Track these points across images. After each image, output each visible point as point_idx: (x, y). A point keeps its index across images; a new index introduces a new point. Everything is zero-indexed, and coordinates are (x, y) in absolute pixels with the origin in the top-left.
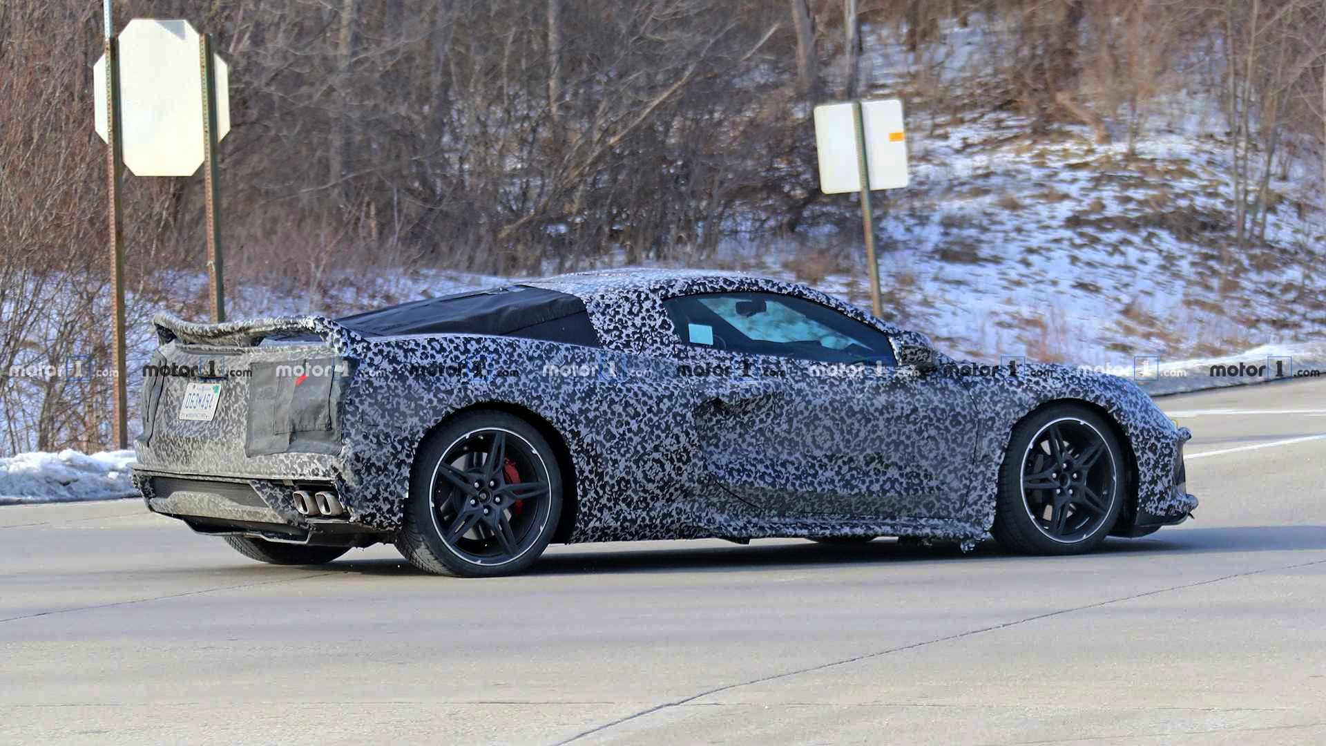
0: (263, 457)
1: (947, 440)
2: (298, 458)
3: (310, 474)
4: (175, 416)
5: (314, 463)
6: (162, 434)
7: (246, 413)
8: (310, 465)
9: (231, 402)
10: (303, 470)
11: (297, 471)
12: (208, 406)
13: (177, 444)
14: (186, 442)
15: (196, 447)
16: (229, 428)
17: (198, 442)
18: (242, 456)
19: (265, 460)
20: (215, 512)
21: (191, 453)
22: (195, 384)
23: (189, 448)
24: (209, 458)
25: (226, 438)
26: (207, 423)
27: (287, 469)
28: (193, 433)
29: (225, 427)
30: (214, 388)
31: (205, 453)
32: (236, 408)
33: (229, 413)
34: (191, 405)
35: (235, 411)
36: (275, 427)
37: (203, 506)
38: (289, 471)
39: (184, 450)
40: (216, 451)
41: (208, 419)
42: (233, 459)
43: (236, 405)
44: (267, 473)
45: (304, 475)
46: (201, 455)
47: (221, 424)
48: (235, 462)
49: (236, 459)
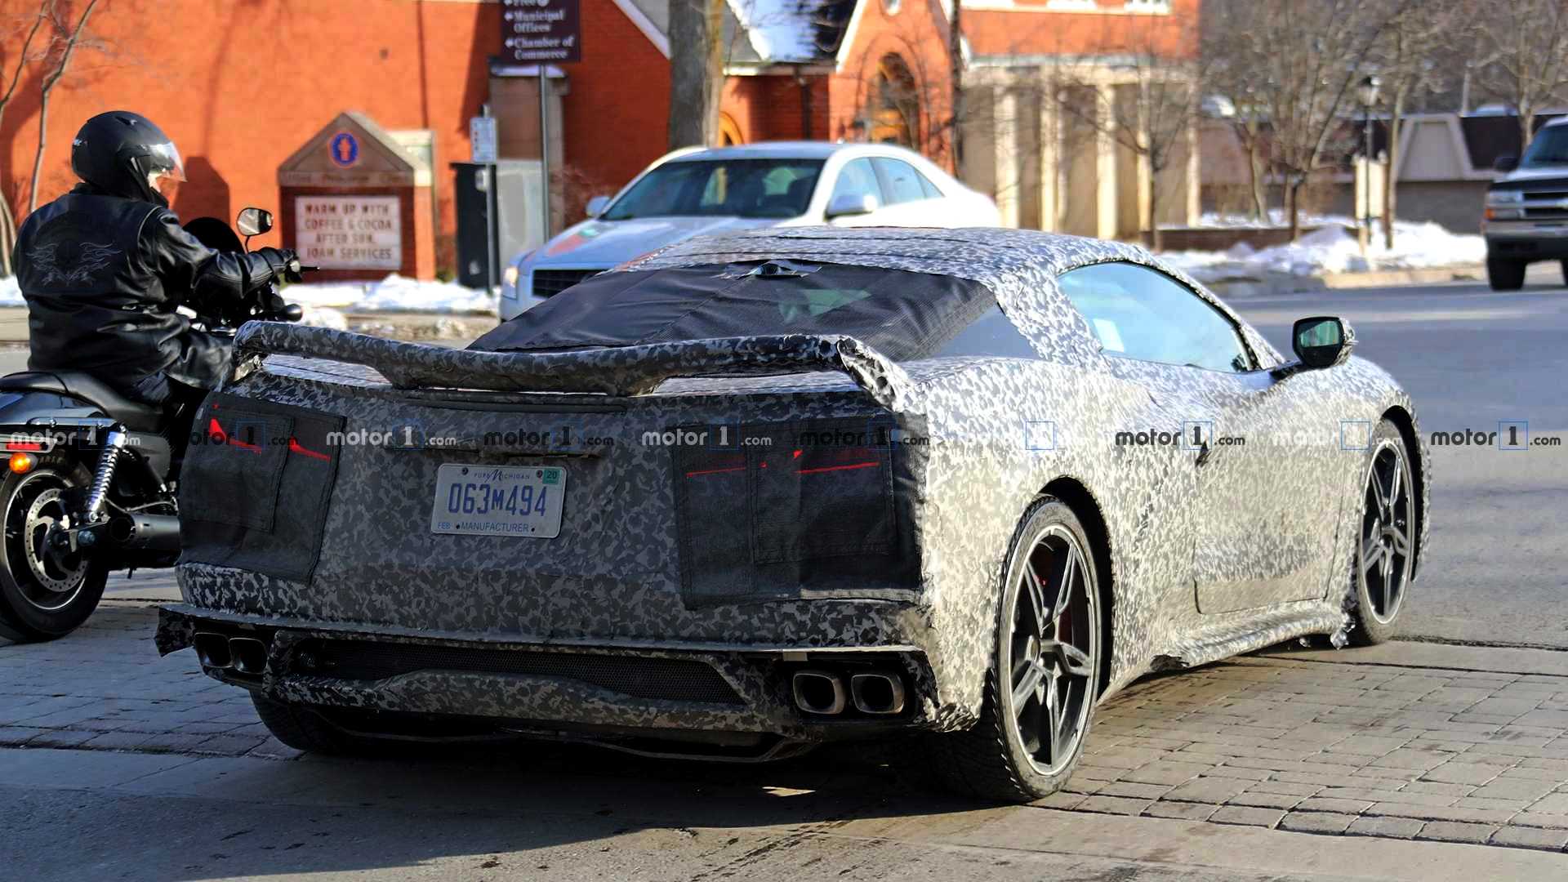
0: (734, 610)
1: (1325, 480)
3: (857, 640)
4: (414, 527)
5: (870, 618)
6: (382, 561)
7: (669, 523)
8: (860, 623)
9: (622, 503)
10: (840, 633)
11: (824, 633)
12: (533, 509)
13: (445, 582)
14: (485, 580)
15: (518, 590)
16: (624, 554)
17: (528, 579)
18: (668, 609)
19: (741, 614)
20: (558, 712)
21: (499, 599)
22: (468, 466)
23: (495, 591)
24: (560, 610)
25: (619, 573)
26: (540, 541)
27: (797, 632)
28: (503, 562)
29: (609, 551)
30: (539, 474)
31: (547, 601)
32: (638, 514)
33: (619, 524)
34: (469, 507)
35: (635, 521)
36: (757, 551)
37: (526, 700)
38: (803, 634)
39: (476, 594)
40: (586, 596)
41: (538, 534)
42: (640, 611)
43: (636, 509)
44: (738, 640)
45: (842, 643)
46: (534, 605)
47: (595, 546)
48: (647, 618)
49: (648, 612)
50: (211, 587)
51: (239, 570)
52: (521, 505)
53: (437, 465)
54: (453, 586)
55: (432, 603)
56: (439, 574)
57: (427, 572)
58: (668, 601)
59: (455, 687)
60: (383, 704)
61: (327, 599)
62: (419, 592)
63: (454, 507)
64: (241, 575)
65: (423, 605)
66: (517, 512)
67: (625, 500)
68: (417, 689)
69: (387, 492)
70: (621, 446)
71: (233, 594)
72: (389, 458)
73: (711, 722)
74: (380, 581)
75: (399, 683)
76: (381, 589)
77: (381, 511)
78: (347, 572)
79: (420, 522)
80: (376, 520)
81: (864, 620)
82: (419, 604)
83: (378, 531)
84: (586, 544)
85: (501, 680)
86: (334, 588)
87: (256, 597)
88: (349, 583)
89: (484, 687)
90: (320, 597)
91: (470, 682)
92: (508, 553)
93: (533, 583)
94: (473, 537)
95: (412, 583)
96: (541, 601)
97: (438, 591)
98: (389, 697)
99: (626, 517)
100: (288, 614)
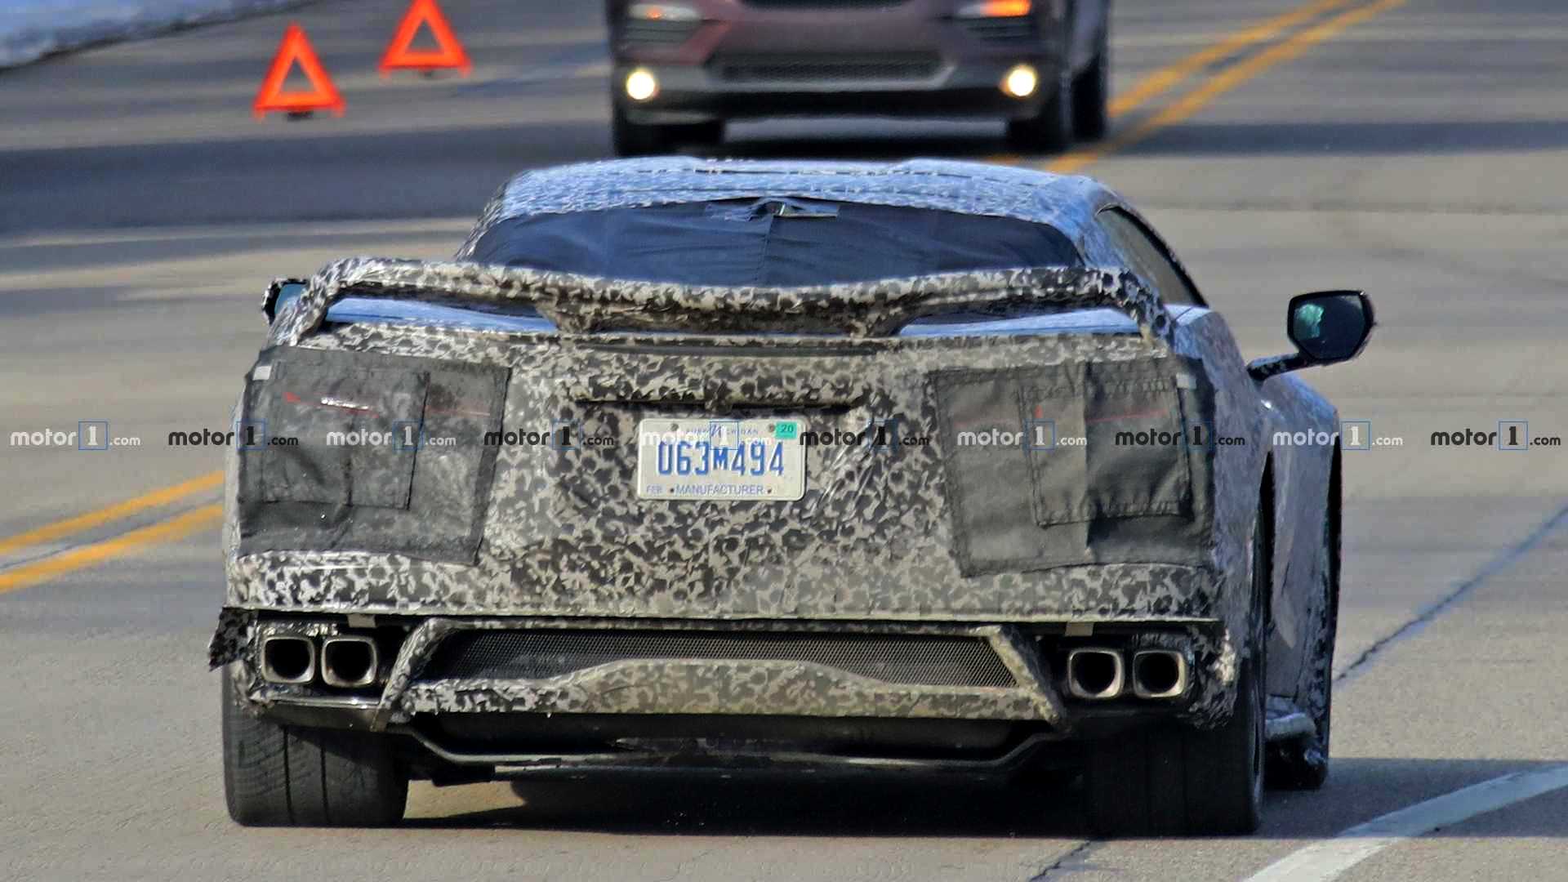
0: (1017, 578)
2: (1126, 573)
3: (1149, 610)
4: (614, 491)
5: (1163, 585)
6: (577, 533)
7: (936, 480)
8: (1153, 589)
9: (883, 459)
10: (1132, 601)
11: (1115, 603)
12: (767, 467)
13: (665, 554)
14: (718, 548)
15: (760, 559)
16: (887, 516)
17: (773, 547)
18: (942, 575)
19: (1025, 580)
20: (794, 702)
21: (733, 572)
22: (676, 421)
23: (729, 562)
24: (809, 582)
25: (884, 536)
26: (780, 505)
27: (1087, 600)
28: (740, 528)
29: (868, 513)
30: (772, 428)
31: (794, 571)
32: (901, 470)
33: (880, 483)
34: (684, 466)
35: (897, 478)
36: (1039, 510)
37: (758, 688)
38: (1092, 603)
39: (704, 566)
40: (843, 565)
41: (776, 496)
42: (906, 580)
43: (897, 465)
44: (1019, 611)
45: (1133, 612)
46: (777, 576)
47: (851, 506)
48: (914, 588)
49: (916, 581)
50: (314, 579)
51: (364, 554)
52: (750, 463)
53: (637, 419)
54: (675, 556)
55: (644, 579)
56: (657, 545)
57: (641, 543)
58: (939, 569)
59: (668, 676)
60: (563, 705)
61: (496, 582)
62: (627, 566)
63: (666, 467)
64: (367, 559)
65: (631, 582)
66: (748, 471)
67: (884, 454)
68: (618, 682)
69: (578, 452)
70: (881, 392)
71: (351, 584)
72: (578, 413)
73: (978, 709)
74: (574, 556)
75: (592, 675)
76: (573, 567)
77: (569, 476)
78: (527, 548)
79: (621, 487)
80: (563, 485)
81: (1158, 588)
82: (626, 580)
83: (568, 499)
84: (839, 505)
85: (733, 664)
86: (507, 567)
87: (387, 585)
88: (528, 560)
89: (709, 675)
90: (486, 579)
91: (692, 669)
92: (743, 517)
93: (778, 551)
94: (693, 502)
95: (618, 556)
96: (787, 571)
97: (654, 565)
98: (574, 695)
99: (886, 473)
100: (434, 603)
